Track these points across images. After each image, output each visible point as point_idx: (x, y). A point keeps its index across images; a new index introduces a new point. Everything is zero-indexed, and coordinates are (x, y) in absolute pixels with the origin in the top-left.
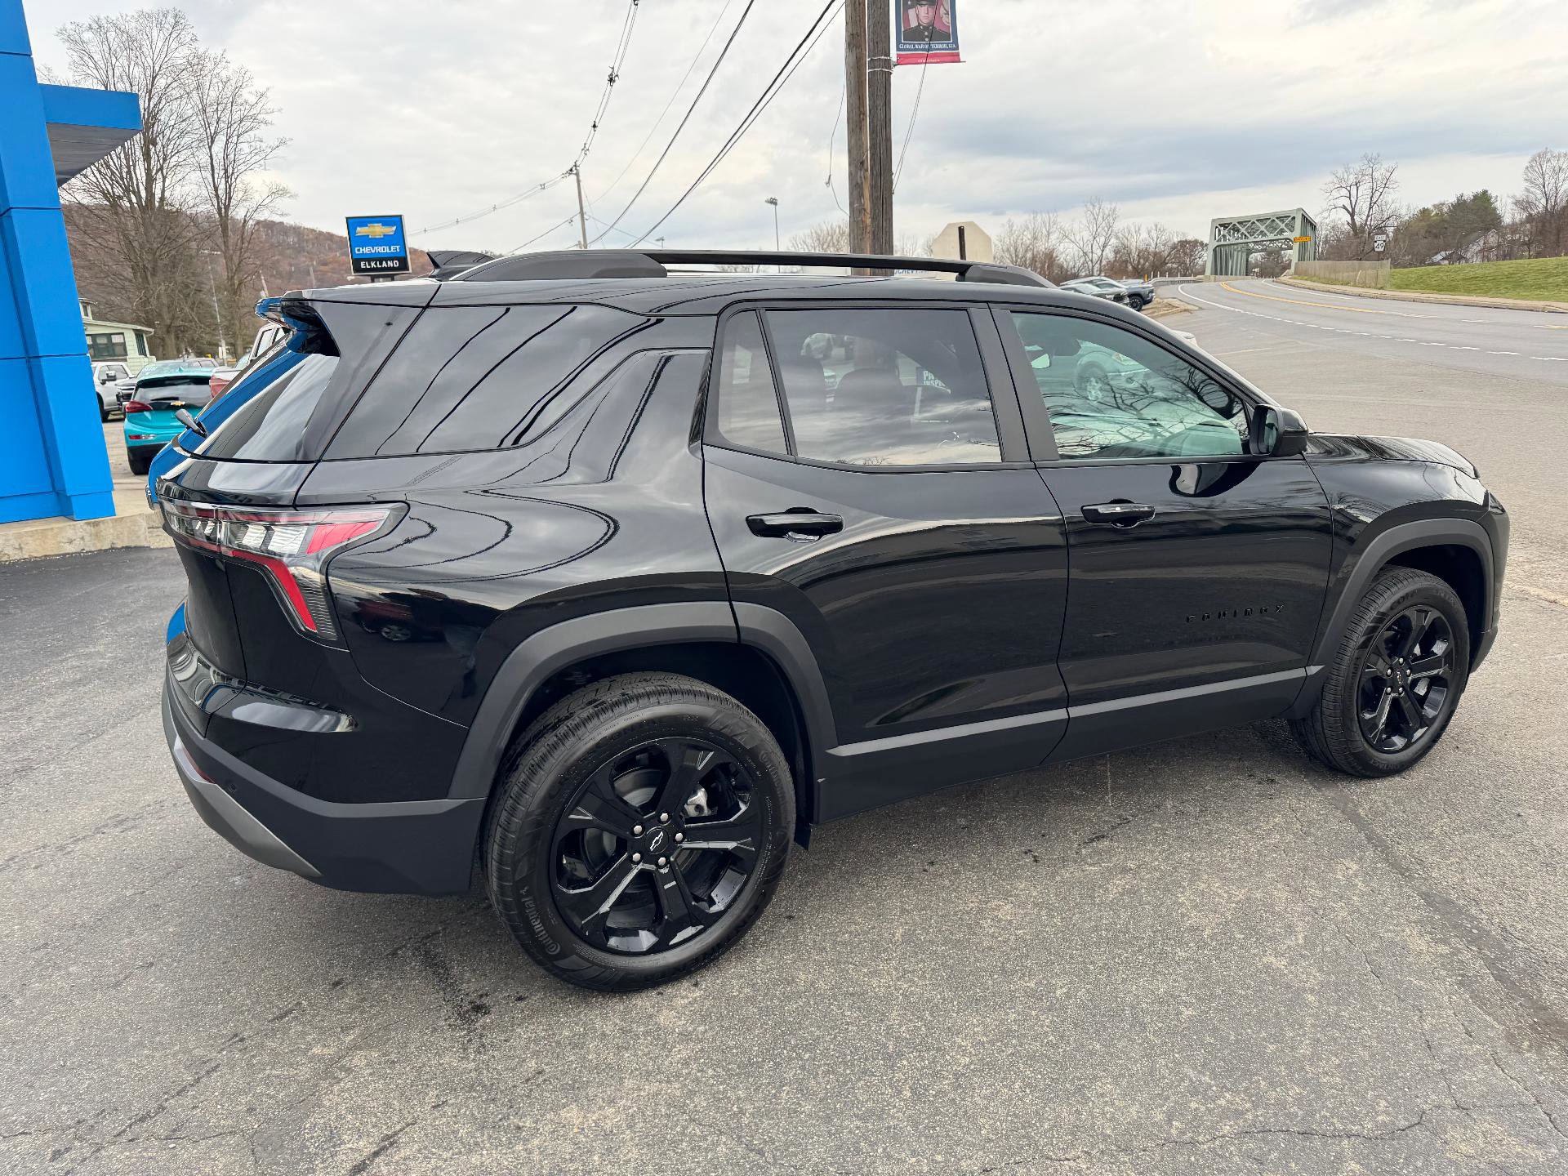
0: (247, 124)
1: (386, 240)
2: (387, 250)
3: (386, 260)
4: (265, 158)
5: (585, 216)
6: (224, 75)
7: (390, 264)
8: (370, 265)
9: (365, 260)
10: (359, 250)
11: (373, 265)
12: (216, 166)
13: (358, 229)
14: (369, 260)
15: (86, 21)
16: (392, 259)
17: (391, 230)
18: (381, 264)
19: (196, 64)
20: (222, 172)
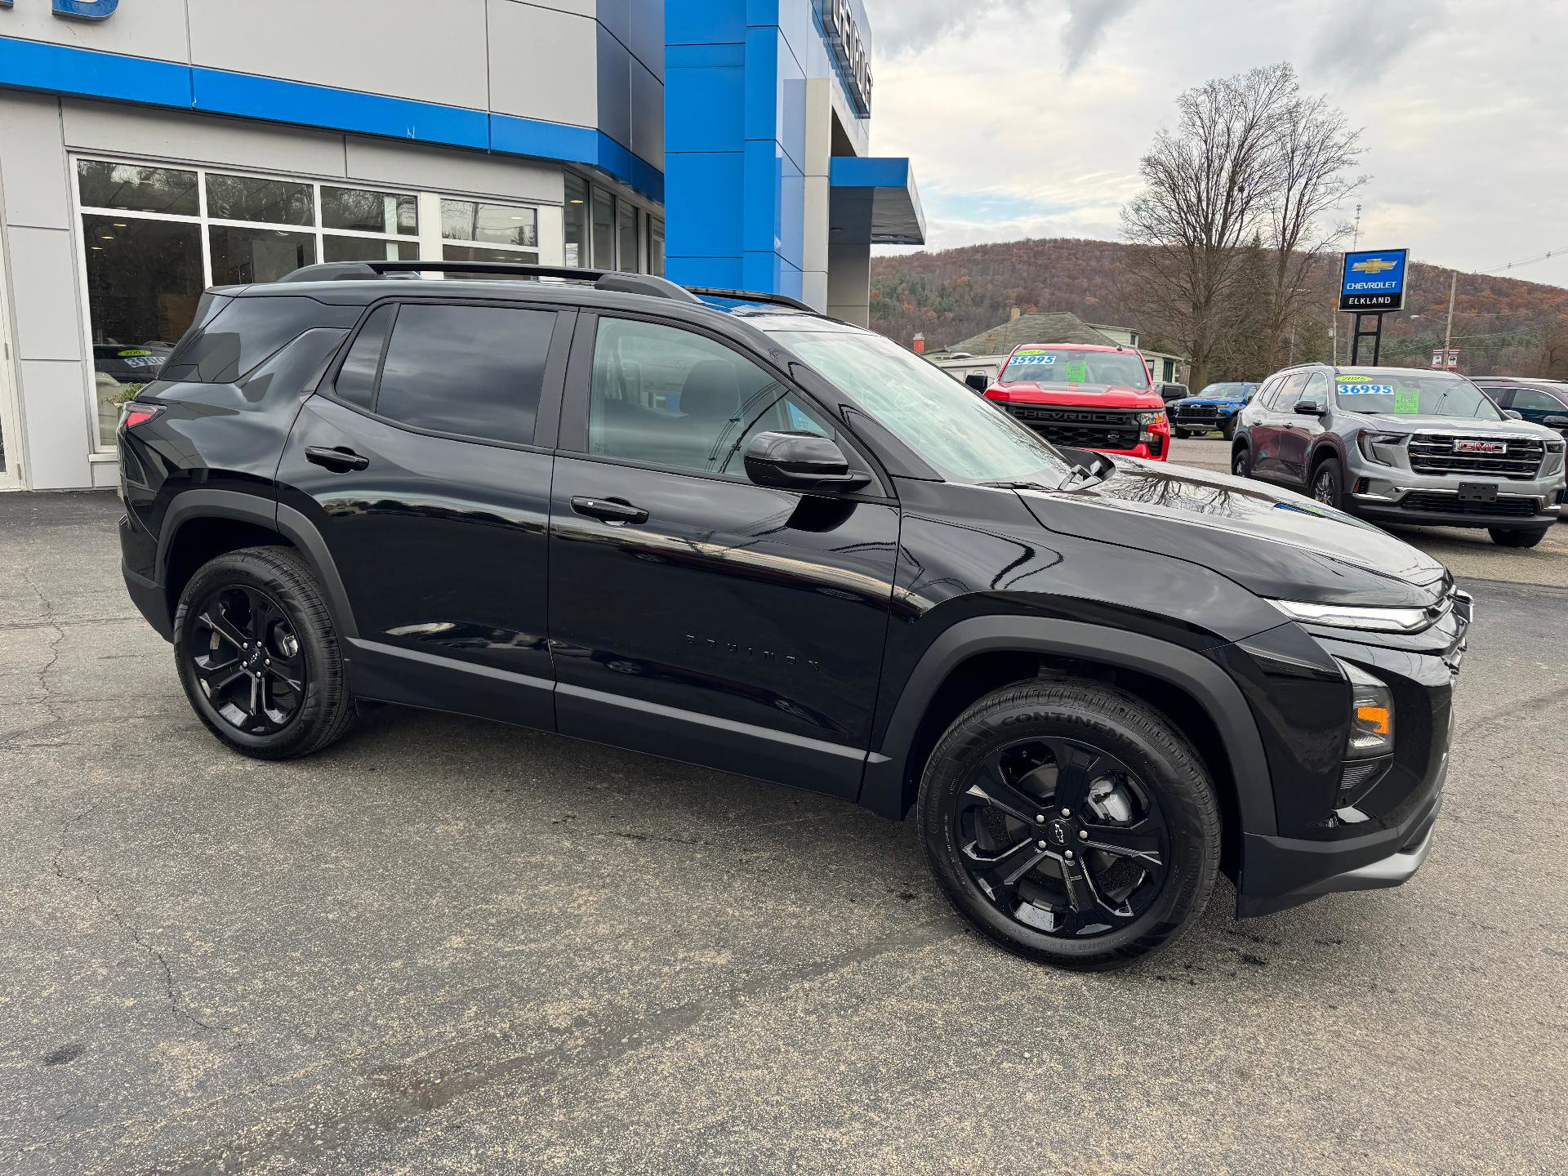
0: (1330, 165)
1: (1383, 276)
2: (1381, 285)
3: (1377, 296)
4: (1339, 198)
6: (1321, 118)
7: (1381, 300)
8: (1359, 301)
9: (1354, 296)
10: (1350, 286)
11: (1362, 301)
12: (1290, 207)
13: (1356, 265)
14: (1359, 297)
15: (1202, 85)
16: (1384, 296)
17: (1390, 265)
18: (1371, 301)
19: (1292, 113)
20: (1295, 213)
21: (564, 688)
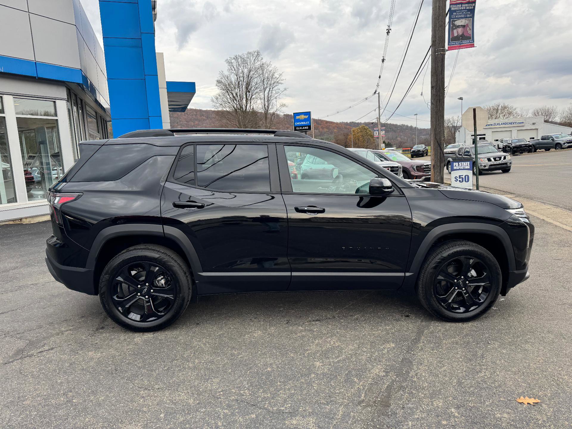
0: (275, 84)
1: (305, 120)
2: (305, 123)
3: (305, 126)
4: (279, 95)
5: (380, 108)
6: (270, 69)
7: (305, 128)
8: (299, 128)
9: (298, 127)
10: (296, 124)
11: (300, 128)
12: (265, 98)
13: (297, 117)
14: (299, 127)
15: (233, 57)
16: (306, 126)
17: (307, 117)
18: (303, 128)
19: (262, 67)
20: (267, 100)
21: (294, 274)
